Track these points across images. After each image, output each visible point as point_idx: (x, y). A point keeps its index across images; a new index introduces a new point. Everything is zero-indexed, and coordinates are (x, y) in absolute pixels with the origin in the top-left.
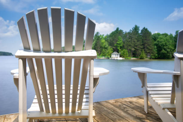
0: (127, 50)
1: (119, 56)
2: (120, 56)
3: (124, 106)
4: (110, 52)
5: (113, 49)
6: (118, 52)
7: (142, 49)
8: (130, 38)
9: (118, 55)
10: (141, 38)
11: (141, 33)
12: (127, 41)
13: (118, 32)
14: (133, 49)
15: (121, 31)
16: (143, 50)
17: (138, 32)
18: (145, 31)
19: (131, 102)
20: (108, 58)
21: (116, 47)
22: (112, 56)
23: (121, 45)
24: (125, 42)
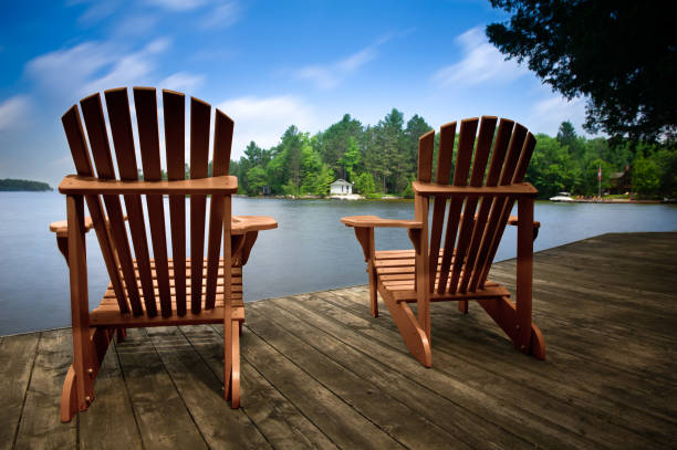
0: (371, 176)
1: (350, 190)
2: (355, 192)
3: (329, 305)
4: (327, 180)
5: (336, 171)
6: (348, 180)
7: (410, 171)
8: (378, 143)
9: (348, 188)
10: (408, 143)
11: (407, 130)
12: (373, 152)
13: (347, 126)
14: (388, 172)
15: (356, 123)
16: (413, 174)
17: (400, 126)
18: (418, 123)
19: (345, 298)
20: (322, 197)
21: (343, 165)
22: (332, 191)
23: (356, 162)
24: (367, 154)
